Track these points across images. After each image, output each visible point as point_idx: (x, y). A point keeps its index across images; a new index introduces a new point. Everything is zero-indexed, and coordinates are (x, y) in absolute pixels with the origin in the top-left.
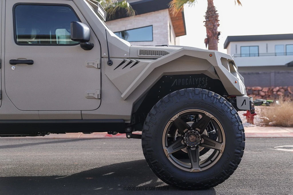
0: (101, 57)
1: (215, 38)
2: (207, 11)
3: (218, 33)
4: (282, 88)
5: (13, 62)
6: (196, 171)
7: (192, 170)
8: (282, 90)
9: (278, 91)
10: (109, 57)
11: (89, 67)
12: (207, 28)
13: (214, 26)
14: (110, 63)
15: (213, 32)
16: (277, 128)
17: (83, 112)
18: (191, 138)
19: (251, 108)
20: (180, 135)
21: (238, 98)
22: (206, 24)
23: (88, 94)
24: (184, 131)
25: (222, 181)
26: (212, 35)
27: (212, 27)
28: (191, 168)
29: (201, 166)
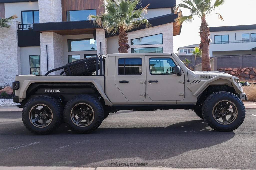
0: (185, 79)
1: (206, 43)
2: (201, 26)
3: (209, 40)
4: (249, 69)
5: (150, 82)
6: (226, 124)
7: (224, 124)
8: (249, 70)
9: (245, 70)
10: (188, 79)
11: (180, 83)
12: (201, 37)
13: (206, 35)
14: (188, 81)
15: (205, 40)
16: (250, 102)
17: (177, 101)
18: (222, 111)
19: (246, 98)
20: (217, 110)
21: (240, 94)
22: (200, 34)
23: (180, 94)
24: (220, 109)
25: (236, 128)
26: (205, 41)
27: (205, 36)
28: (224, 123)
29: (228, 122)
